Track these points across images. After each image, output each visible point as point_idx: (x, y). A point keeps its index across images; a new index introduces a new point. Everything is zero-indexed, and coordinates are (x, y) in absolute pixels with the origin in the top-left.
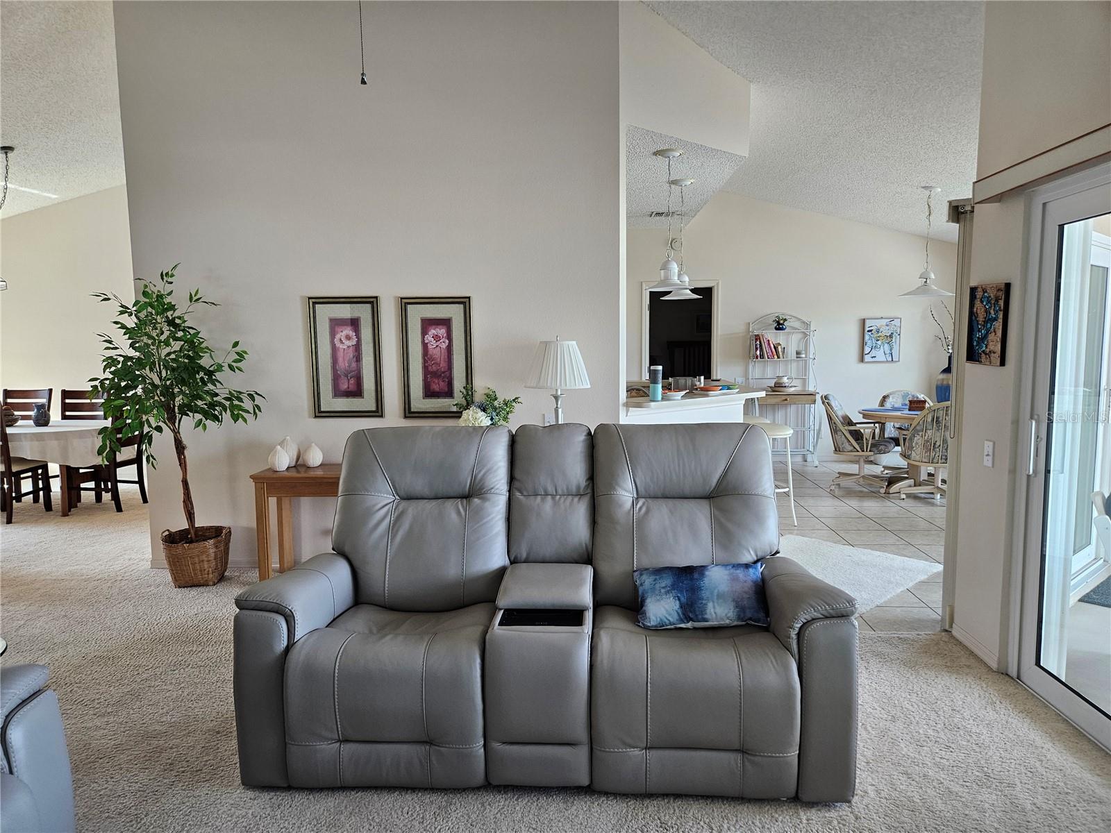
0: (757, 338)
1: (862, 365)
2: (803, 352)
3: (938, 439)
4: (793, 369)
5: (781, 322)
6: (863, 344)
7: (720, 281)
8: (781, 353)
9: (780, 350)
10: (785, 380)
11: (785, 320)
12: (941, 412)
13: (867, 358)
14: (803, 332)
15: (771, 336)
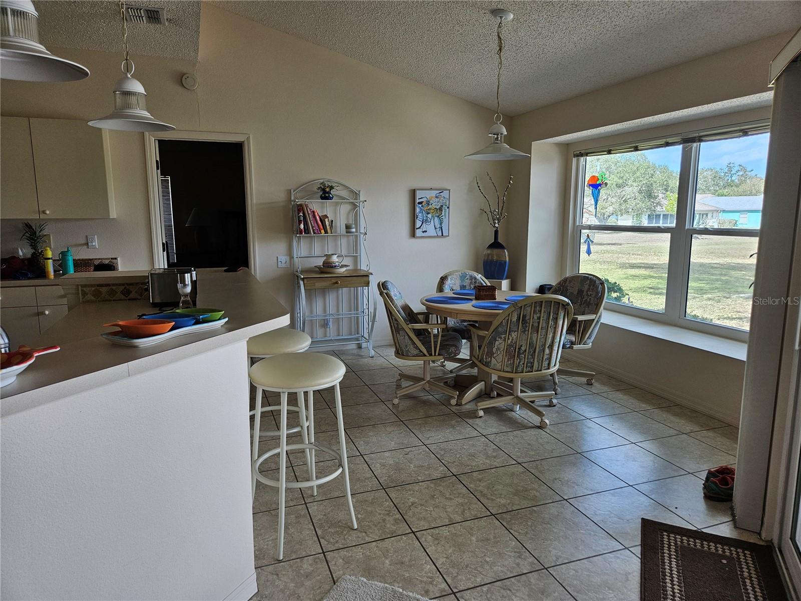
0: (300, 208)
1: (414, 240)
2: (354, 226)
3: (524, 343)
4: (343, 244)
5: (327, 190)
6: (413, 217)
7: (251, 135)
8: (328, 227)
9: (327, 223)
10: (335, 259)
11: (332, 188)
12: (529, 309)
13: (419, 233)
14: (352, 203)
15: (317, 207)
